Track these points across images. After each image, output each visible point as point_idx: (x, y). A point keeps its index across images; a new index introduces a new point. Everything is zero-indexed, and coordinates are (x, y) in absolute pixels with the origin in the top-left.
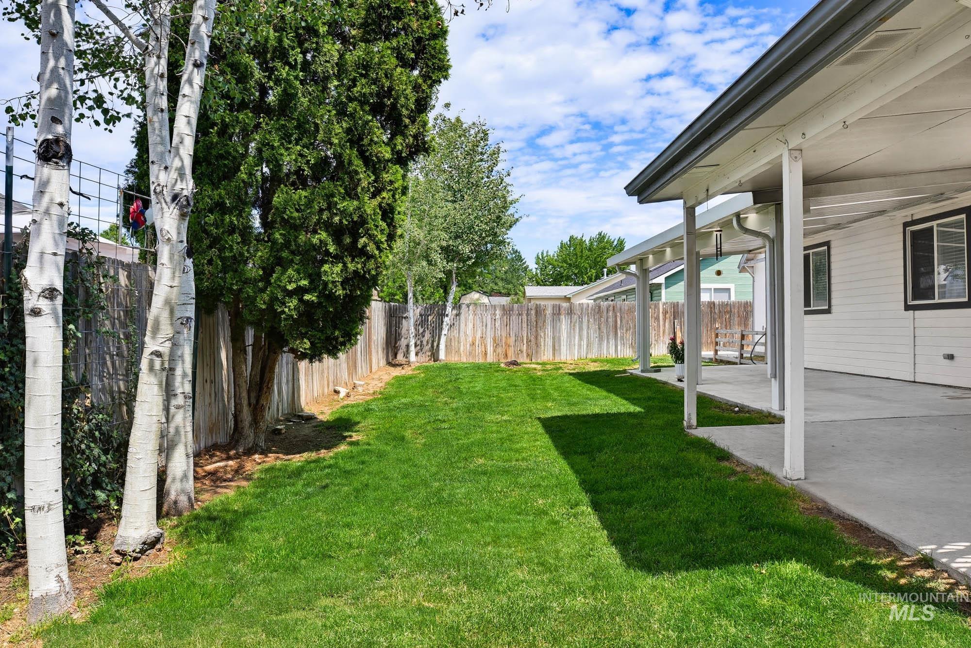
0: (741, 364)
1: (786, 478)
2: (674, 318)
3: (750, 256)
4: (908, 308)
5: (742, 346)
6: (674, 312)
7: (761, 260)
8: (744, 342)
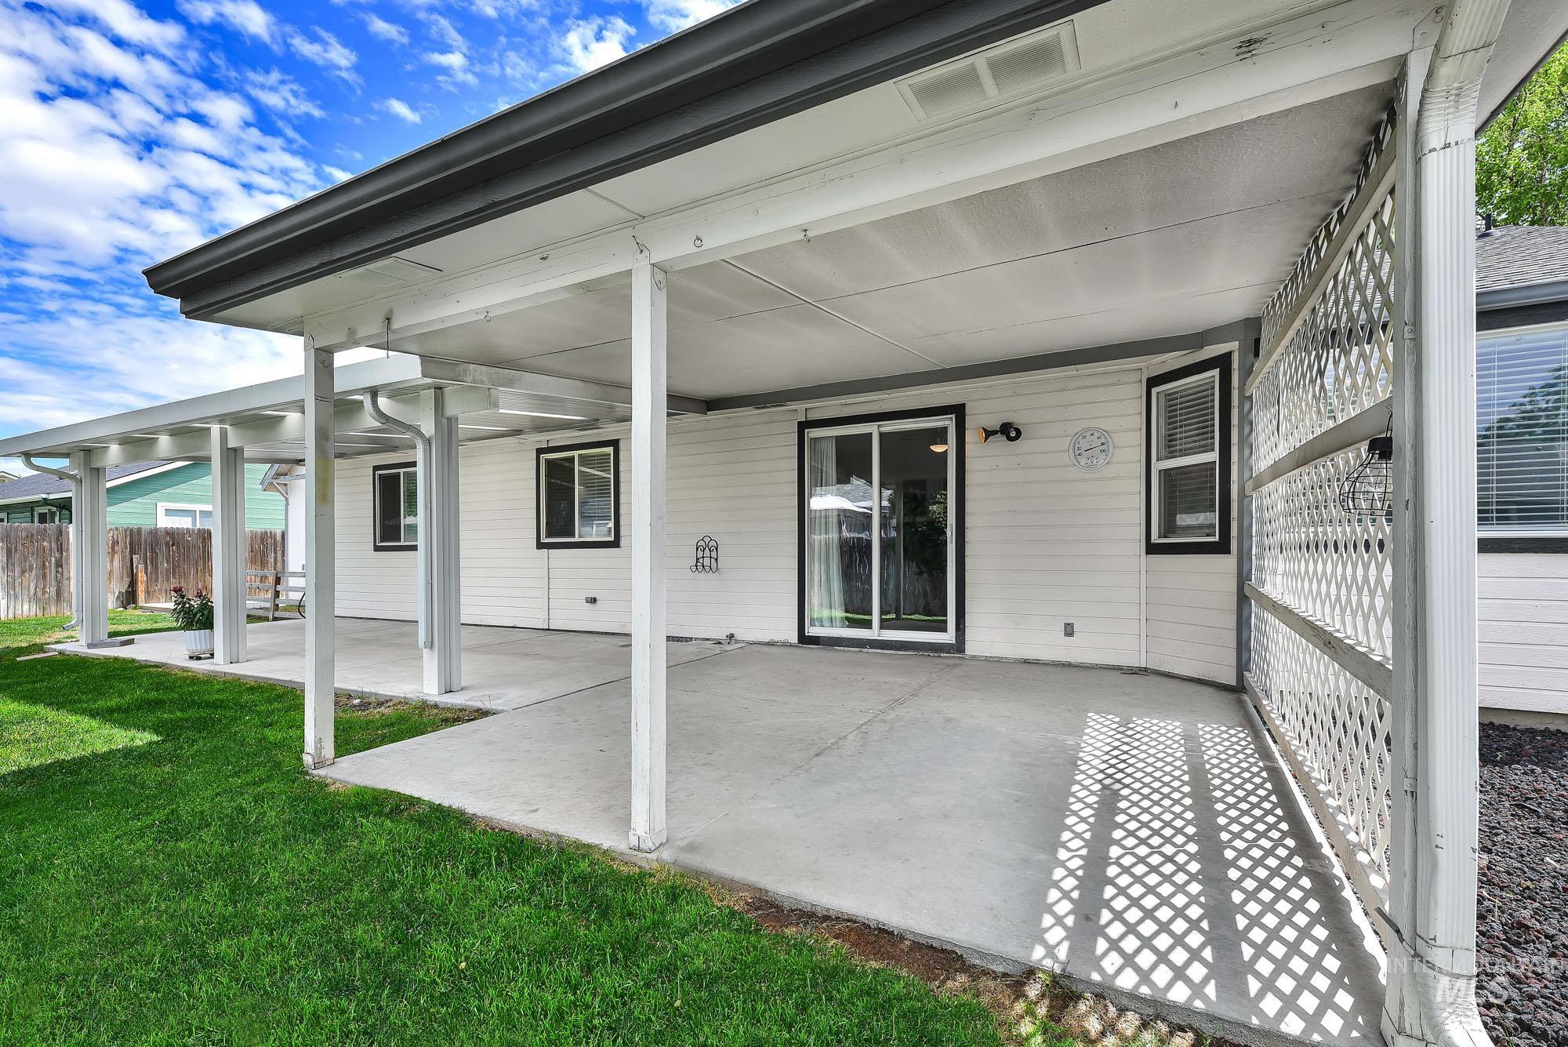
0: (275, 619)
1: (639, 849)
2: (132, 552)
3: (284, 467)
4: (540, 546)
5: (277, 594)
6: (131, 544)
7: (302, 477)
8: (279, 588)
